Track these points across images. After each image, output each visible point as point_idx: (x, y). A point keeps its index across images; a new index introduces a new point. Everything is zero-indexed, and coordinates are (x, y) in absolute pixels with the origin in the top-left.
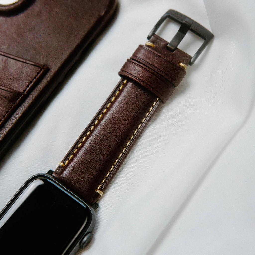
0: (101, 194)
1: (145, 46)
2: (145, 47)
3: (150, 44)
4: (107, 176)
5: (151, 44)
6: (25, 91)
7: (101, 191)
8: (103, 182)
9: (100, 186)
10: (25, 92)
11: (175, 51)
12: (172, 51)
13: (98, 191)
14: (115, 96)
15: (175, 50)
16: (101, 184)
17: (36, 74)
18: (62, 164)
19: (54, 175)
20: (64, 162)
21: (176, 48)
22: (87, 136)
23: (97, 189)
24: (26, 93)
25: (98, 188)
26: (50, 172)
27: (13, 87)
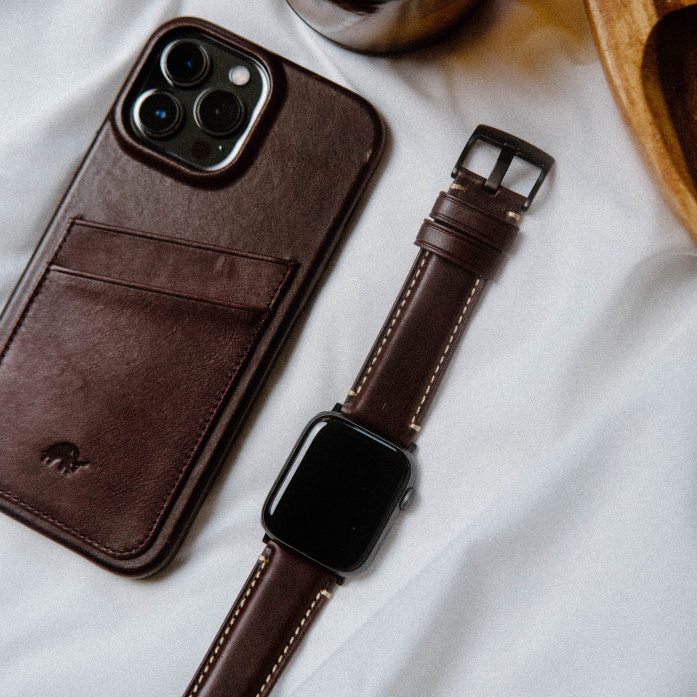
0: (418, 429)
1: (448, 193)
2: (448, 195)
3: (455, 186)
4: (423, 401)
5: (459, 187)
6: (269, 305)
7: (417, 426)
8: (418, 411)
9: (414, 418)
10: (270, 307)
11: (498, 192)
12: (494, 192)
13: (413, 426)
14: (415, 278)
15: (497, 190)
16: (416, 415)
17: (282, 276)
18: (352, 393)
19: (344, 410)
20: (355, 388)
21: (500, 187)
22: (384, 346)
23: (411, 424)
24: (272, 308)
25: (413, 420)
26: (338, 407)
27: (251, 302)
